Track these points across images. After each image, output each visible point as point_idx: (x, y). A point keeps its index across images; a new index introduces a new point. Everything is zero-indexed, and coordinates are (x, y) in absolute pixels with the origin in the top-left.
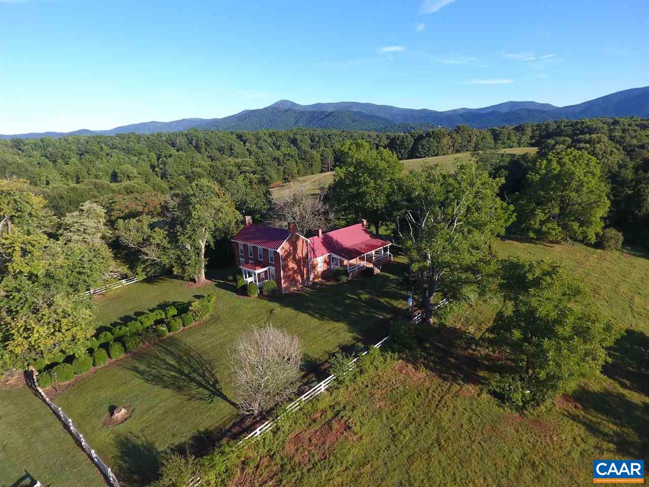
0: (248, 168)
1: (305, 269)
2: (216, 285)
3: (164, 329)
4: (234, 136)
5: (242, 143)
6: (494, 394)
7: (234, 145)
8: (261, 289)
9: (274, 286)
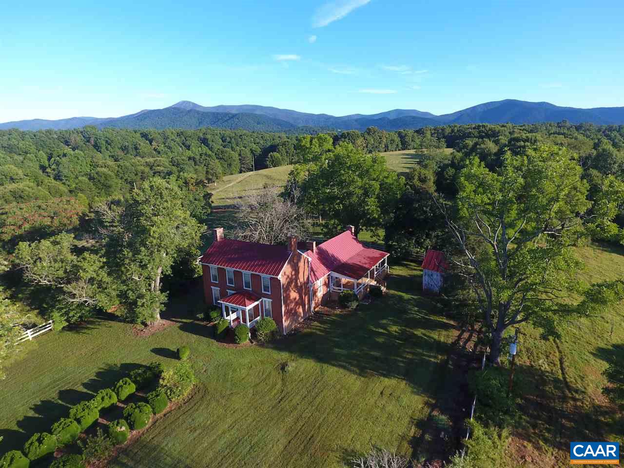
0: (162, 168)
1: (306, 297)
2: (181, 328)
3: (124, 428)
4: (138, 135)
5: (147, 142)
7: (139, 144)
8: (254, 331)
9: (273, 326)
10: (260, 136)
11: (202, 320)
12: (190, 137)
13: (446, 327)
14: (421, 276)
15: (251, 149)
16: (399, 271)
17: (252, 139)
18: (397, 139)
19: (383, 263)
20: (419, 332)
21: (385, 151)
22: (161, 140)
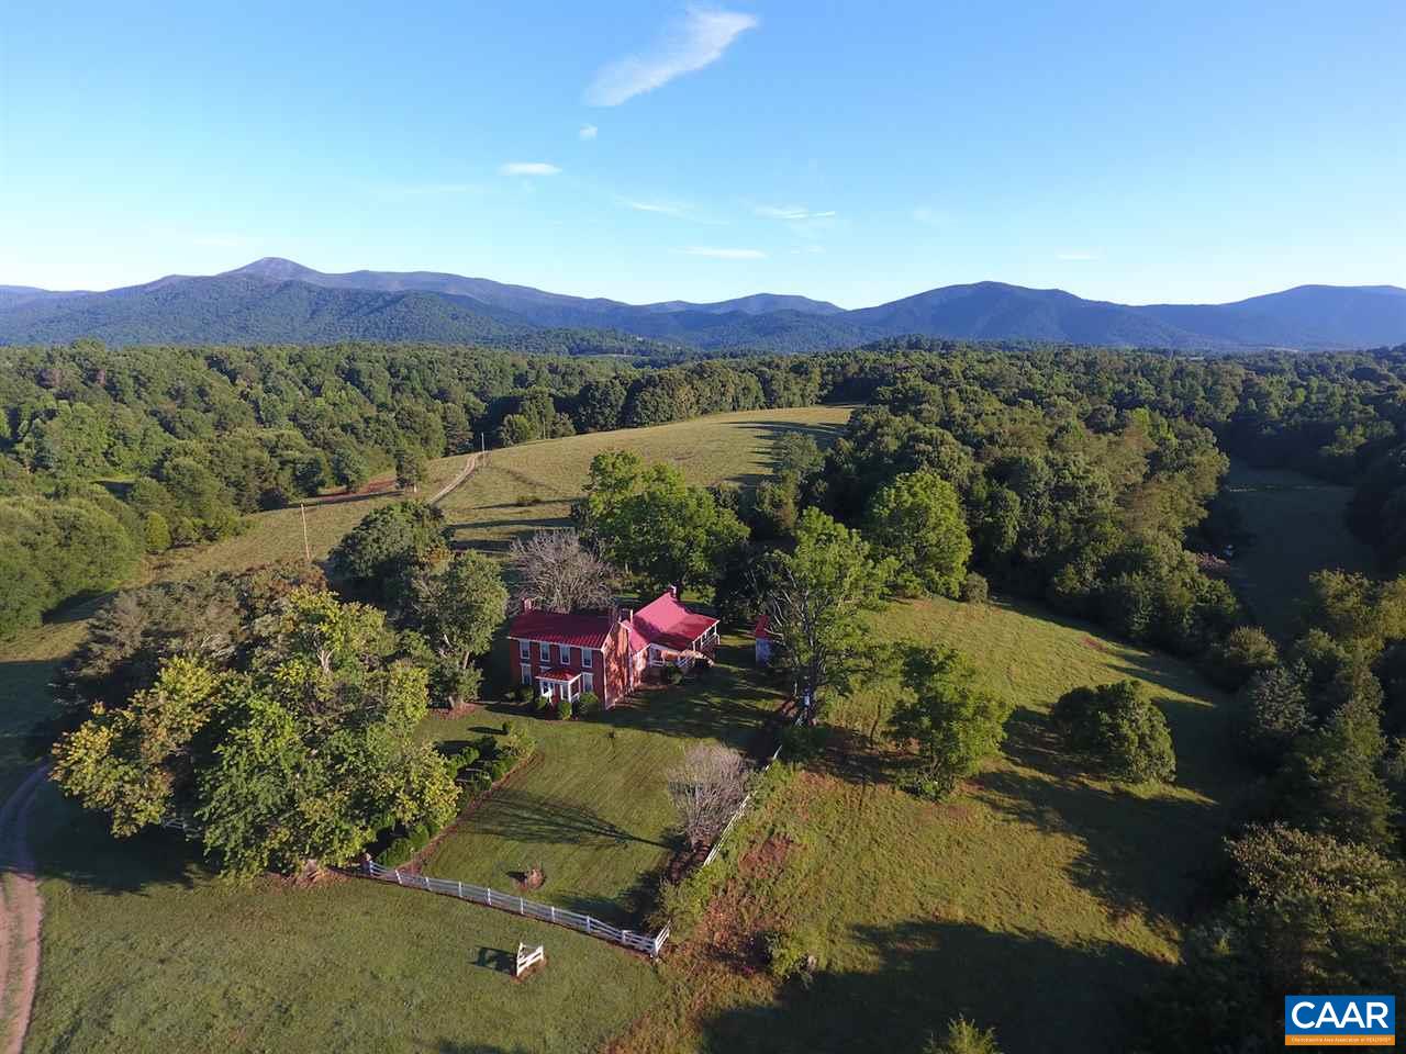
2: (487, 709)
4: (201, 362)
5: (225, 378)
6: (907, 790)
7: (211, 386)
8: (575, 706)
9: (595, 700)
10: (471, 363)
12: (319, 366)
13: (769, 697)
14: (754, 646)
15: (465, 406)
16: (732, 641)
17: (456, 370)
18: (755, 386)
19: (712, 631)
20: (742, 702)
21: (734, 409)
22: (256, 374)
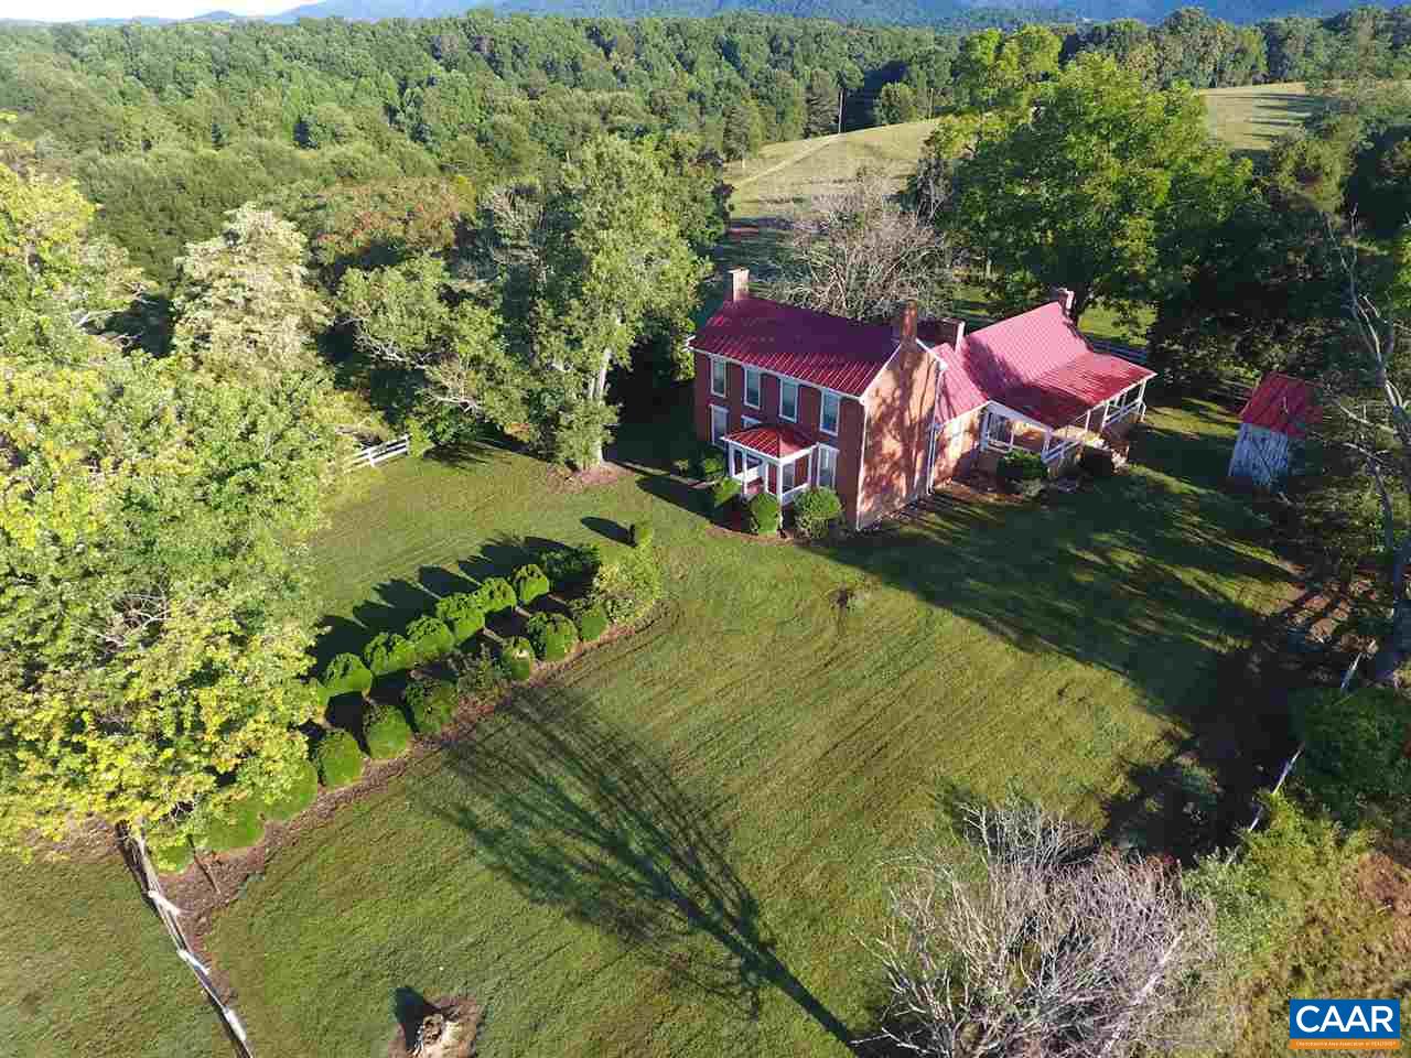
1: (920, 455)
2: (640, 484)
3: (525, 654)
5: (600, 50)
8: (791, 513)
9: (835, 508)
11: (683, 473)
12: (696, 38)
15: (839, 73)
16: (1172, 420)
17: (846, 46)
18: (1258, 49)
20: (1189, 576)
21: (1212, 85)
22: (630, 46)
